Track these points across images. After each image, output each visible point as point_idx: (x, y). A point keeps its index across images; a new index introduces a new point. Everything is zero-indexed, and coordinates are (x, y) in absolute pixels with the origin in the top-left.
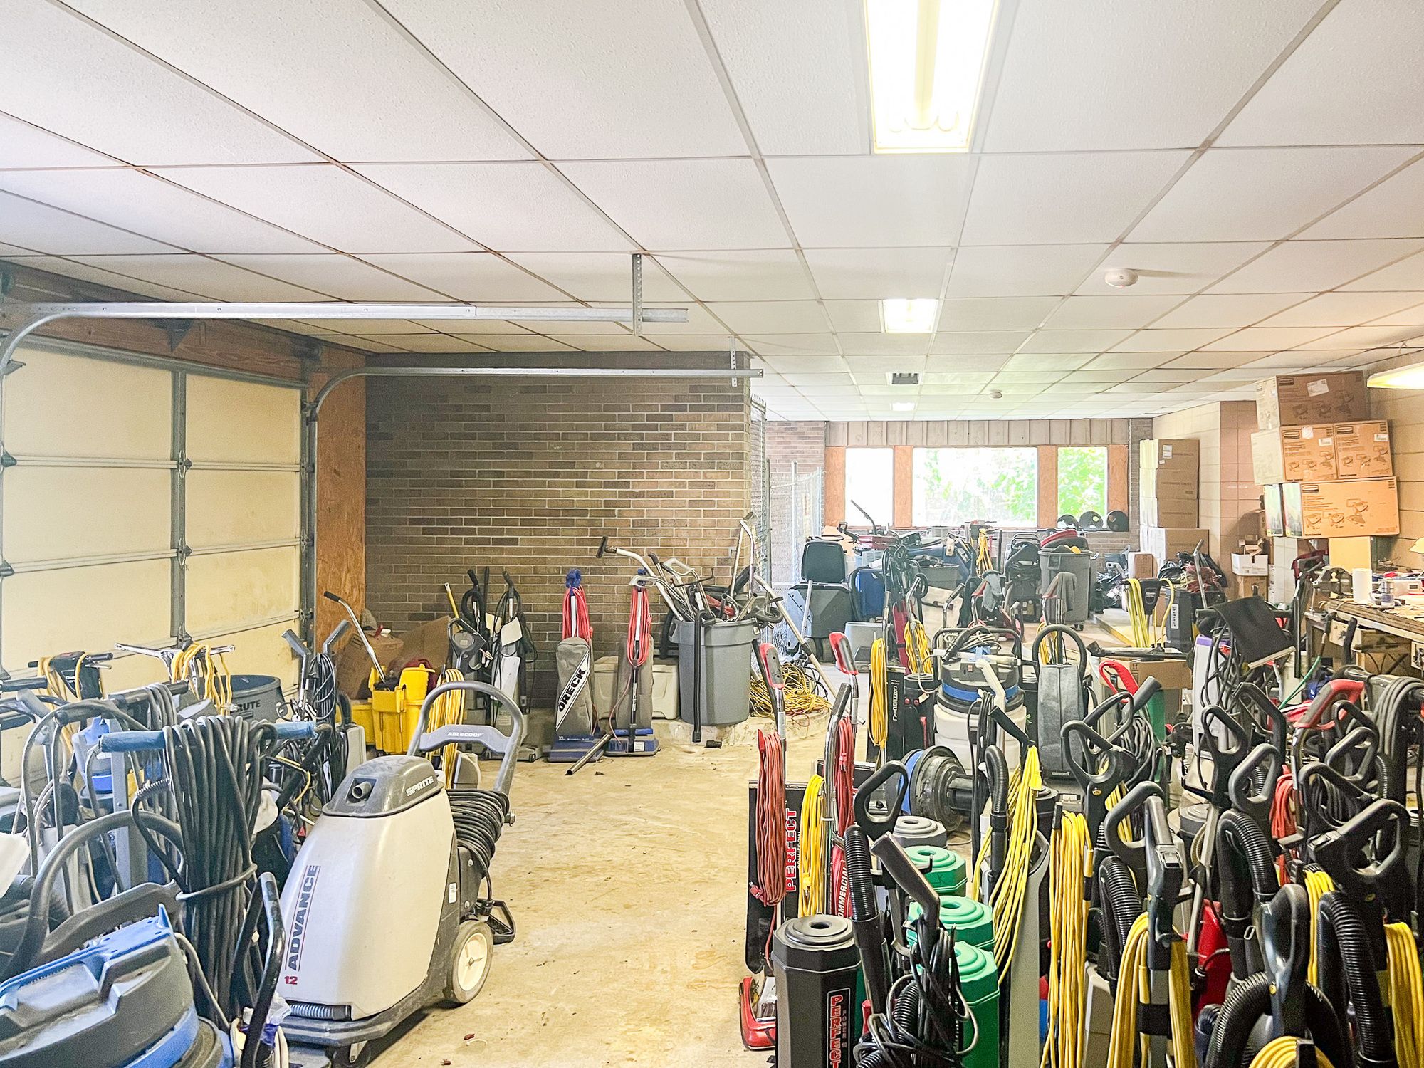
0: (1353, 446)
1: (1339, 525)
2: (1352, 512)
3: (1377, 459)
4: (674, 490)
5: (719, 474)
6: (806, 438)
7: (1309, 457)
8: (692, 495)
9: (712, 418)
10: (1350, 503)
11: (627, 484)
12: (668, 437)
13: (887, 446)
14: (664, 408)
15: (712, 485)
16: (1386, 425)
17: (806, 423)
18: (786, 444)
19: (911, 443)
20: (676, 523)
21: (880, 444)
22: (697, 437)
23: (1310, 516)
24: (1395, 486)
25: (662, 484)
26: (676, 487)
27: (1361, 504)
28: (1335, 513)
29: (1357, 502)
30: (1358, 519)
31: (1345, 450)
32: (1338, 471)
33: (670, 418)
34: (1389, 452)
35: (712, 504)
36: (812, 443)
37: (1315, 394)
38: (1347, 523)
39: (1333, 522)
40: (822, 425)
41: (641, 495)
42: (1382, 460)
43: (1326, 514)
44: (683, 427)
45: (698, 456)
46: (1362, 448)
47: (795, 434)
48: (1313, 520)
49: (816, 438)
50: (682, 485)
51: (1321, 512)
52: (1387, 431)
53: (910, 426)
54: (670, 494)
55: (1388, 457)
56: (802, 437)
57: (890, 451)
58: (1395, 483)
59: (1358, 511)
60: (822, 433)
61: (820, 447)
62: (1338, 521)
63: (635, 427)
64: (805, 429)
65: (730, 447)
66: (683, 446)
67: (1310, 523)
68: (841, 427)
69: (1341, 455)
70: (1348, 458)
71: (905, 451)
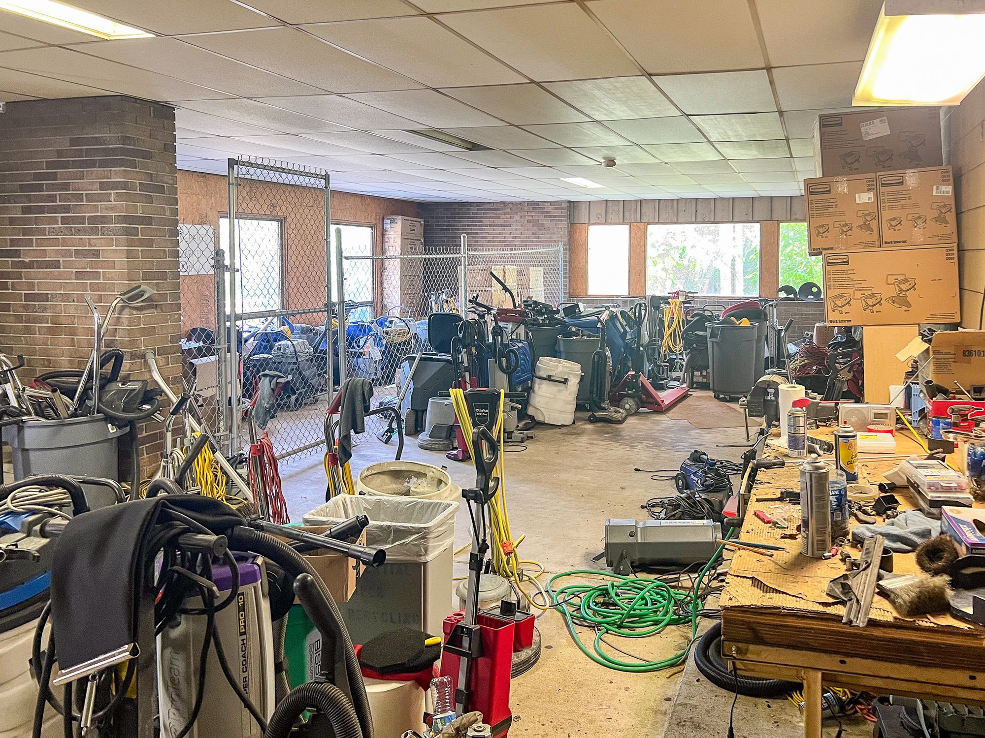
0: (903, 202)
1: (875, 308)
2: (892, 291)
3: (936, 220)
4: (61, 259)
5: (103, 241)
6: (551, 216)
7: (842, 218)
8: (78, 265)
9: (94, 175)
10: (891, 280)
11: (17, 254)
12: (52, 198)
13: (623, 223)
14: (50, 165)
15: (96, 254)
16: (951, 174)
17: (551, 203)
18: (535, 223)
19: (645, 220)
20: (66, 298)
21: (617, 221)
22: (79, 198)
23: (836, 297)
24: (956, 256)
25: (51, 252)
26: (63, 257)
27: (906, 281)
28: (869, 292)
29: (901, 278)
30: (901, 300)
31: (891, 208)
32: (880, 236)
33: (54, 176)
34: (953, 210)
35: (96, 275)
36: (557, 221)
37: (872, 137)
38: (886, 306)
39: (868, 305)
40: (565, 205)
41: (30, 265)
42: (941, 219)
43: (858, 294)
44: (66, 187)
45: (81, 220)
46: (916, 205)
47: (542, 213)
48: (839, 303)
49: (560, 216)
50: (68, 253)
51: (851, 291)
52: (952, 181)
53: (644, 205)
54: (56, 264)
55: (951, 217)
56: (547, 215)
57: (627, 227)
58: (955, 252)
59: (901, 290)
60: (565, 213)
61: (564, 225)
62: (872, 302)
63: (23, 188)
64: (551, 209)
65: (112, 209)
66: (67, 209)
67: (836, 306)
68: (583, 207)
69: (886, 215)
70: (894, 219)
71: (639, 228)
